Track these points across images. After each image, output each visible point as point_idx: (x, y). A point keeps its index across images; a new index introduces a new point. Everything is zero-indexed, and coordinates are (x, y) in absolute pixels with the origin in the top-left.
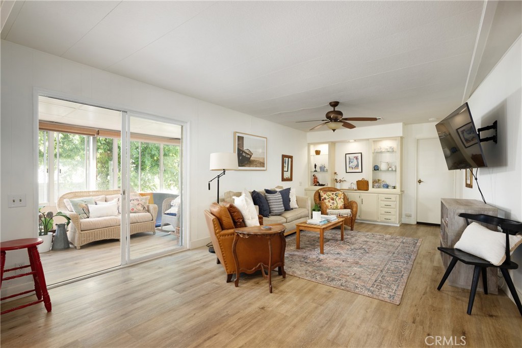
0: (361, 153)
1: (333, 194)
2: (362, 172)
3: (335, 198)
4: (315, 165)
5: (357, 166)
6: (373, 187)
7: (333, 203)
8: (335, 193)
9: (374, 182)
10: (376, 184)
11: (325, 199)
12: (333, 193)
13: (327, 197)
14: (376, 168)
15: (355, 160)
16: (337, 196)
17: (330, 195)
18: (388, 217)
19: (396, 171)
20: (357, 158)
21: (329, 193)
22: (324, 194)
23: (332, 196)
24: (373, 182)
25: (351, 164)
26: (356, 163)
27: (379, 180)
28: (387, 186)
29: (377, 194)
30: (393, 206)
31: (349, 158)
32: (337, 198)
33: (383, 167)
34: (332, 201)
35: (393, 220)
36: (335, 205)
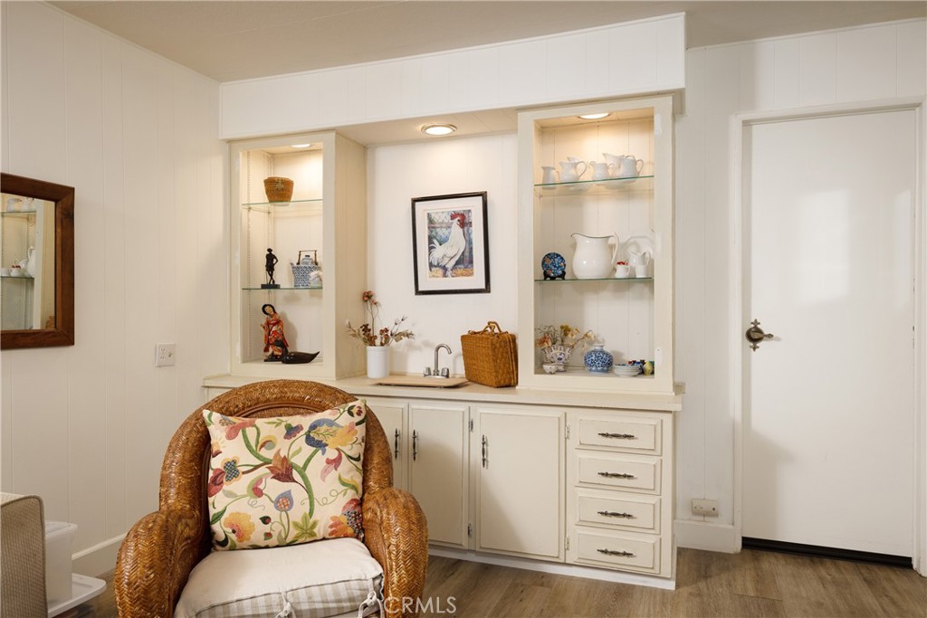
0: (483, 195)
1: (291, 432)
2: (487, 289)
3: (298, 461)
4: (271, 258)
5: (465, 261)
6: (539, 369)
7: (284, 502)
8: (305, 421)
9: (544, 340)
10: (556, 352)
11: (232, 470)
12: (295, 420)
13: (246, 459)
14: (553, 269)
15: (456, 230)
16: (320, 445)
17: (267, 444)
18: (617, 540)
19: (648, 281)
20: (463, 221)
21: (267, 427)
22: (230, 437)
23: (283, 447)
24: (540, 342)
25: (439, 252)
26: (462, 245)
27: (566, 330)
28: (606, 363)
29: (559, 412)
30: (644, 479)
31: (431, 221)
32: (320, 460)
33: (586, 261)
34: (274, 488)
35: (642, 560)
36: (298, 512)
